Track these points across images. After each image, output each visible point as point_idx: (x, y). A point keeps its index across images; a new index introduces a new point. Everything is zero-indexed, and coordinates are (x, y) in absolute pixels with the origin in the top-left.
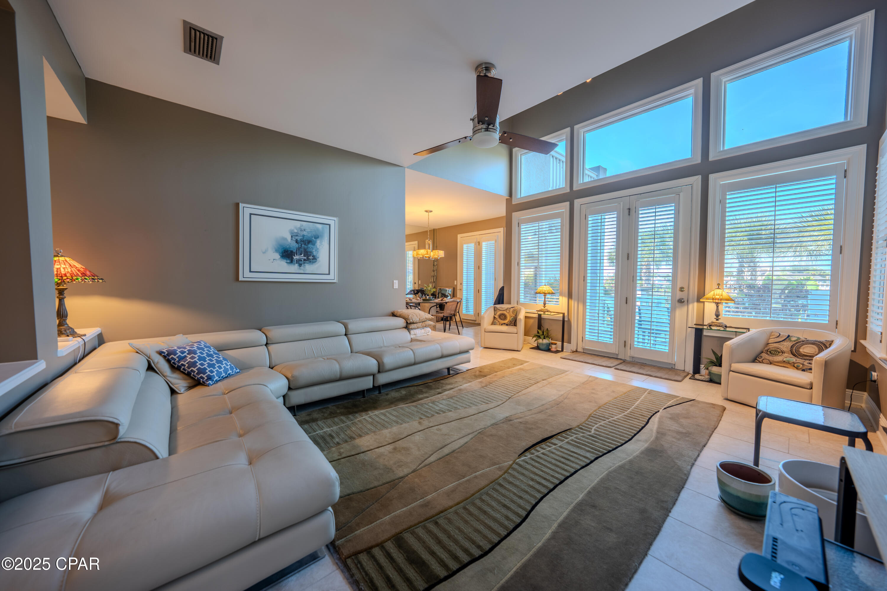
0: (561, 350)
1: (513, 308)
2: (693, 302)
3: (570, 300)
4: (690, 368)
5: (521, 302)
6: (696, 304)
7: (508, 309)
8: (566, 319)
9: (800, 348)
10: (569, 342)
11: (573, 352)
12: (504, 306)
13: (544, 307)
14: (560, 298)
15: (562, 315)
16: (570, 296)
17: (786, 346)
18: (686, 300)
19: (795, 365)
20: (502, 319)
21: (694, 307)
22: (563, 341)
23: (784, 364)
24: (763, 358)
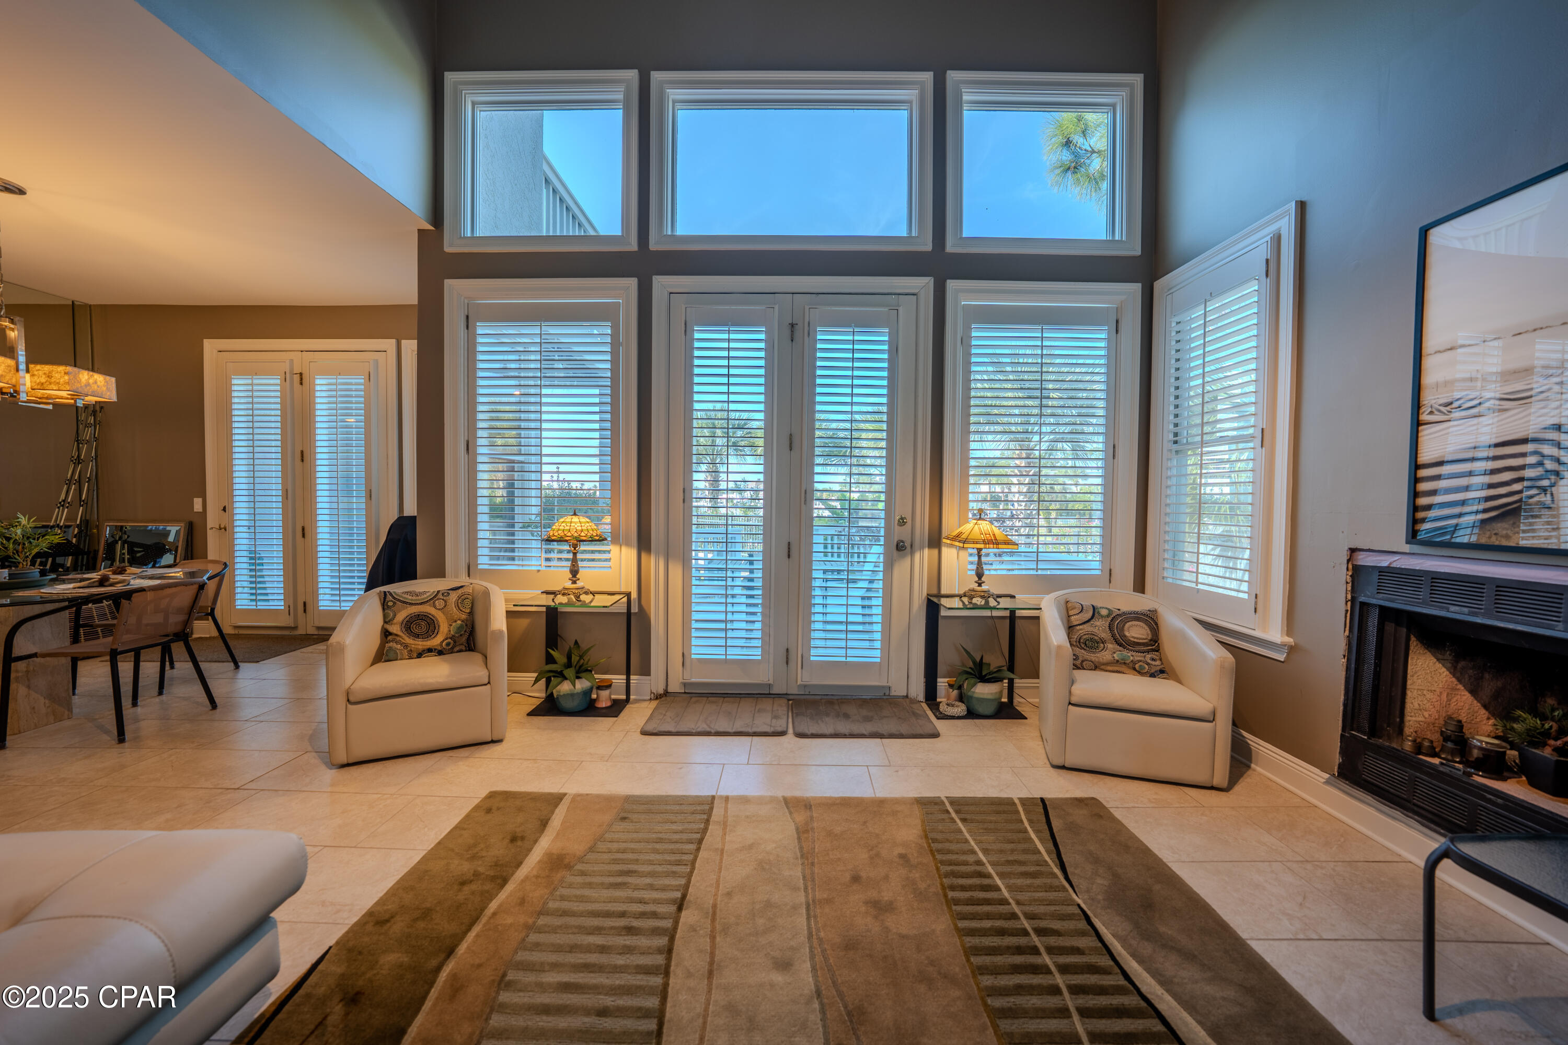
0: (624, 697)
1: (460, 591)
2: (922, 548)
3: (644, 556)
4: (918, 689)
5: (480, 567)
6: (926, 551)
7: (440, 596)
8: (634, 609)
9: (1123, 629)
10: (646, 671)
11: (658, 697)
12: (424, 586)
13: (574, 582)
14: (614, 549)
15: (625, 599)
16: (644, 543)
17: (1100, 628)
18: (908, 544)
19: (1137, 666)
20: (417, 636)
21: (924, 557)
22: (628, 674)
23: (1118, 666)
24: (1081, 659)
